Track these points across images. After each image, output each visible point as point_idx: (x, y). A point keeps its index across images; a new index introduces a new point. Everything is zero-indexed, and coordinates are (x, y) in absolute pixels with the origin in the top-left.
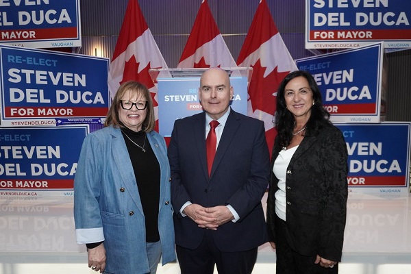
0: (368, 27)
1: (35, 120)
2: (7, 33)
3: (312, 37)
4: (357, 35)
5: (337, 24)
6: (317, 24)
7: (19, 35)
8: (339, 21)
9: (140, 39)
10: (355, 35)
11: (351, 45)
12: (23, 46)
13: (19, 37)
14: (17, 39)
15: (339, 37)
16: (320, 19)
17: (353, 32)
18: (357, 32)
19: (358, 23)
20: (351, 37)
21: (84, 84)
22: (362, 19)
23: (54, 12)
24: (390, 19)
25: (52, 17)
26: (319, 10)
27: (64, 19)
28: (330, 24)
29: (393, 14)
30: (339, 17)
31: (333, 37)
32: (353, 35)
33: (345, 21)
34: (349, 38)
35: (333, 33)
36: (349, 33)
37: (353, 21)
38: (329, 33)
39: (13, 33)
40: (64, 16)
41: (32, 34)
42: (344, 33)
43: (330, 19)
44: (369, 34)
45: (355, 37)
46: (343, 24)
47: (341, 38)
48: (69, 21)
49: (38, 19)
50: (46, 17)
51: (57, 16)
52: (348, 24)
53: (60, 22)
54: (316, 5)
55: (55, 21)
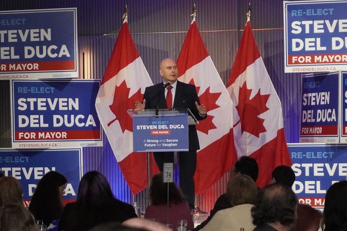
0: (344, 51)
1: (36, 143)
2: (14, 65)
3: (290, 62)
4: (333, 59)
5: (313, 49)
6: (294, 49)
7: (24, 67)
8: (315, 46)
10: (331, 58)
11: (327, 68)
12: (27, 77)
13: (24, 69)
14: (23, 70)
15: (316, 61)
16: (298, 45)
17: (330, 56)
18: (333, 56)
19: (334, 47)
20: (328, 61)
21: (77, 108)
22: (338, 43)
23: (55, 47)
25: (53, 51)
26: (296, 36)
27: (64, 54)
28: (307, 49)
30: (315, 42)
31: (310, 62)
32: (329, 59)
33: (322, 46)
34: (325, 62)
35: (310, 58)
36: (325, 57)
37: (329, 45)
38: (307, 57)
39: (19, 65)
40: (64, 51)
41: (36, 66)
42: (320, 57)
43: (307, 44)
44: (345, 58)
45: (331, 61)
46: (319, 48)
47: (318, 62)
48: (68, 55)
49: (41, 53)
50: (48, 52)
51: (58, 51)
52: (324, 48)
53: (60, 56)
54: (293, 32)
55: (56, 55)
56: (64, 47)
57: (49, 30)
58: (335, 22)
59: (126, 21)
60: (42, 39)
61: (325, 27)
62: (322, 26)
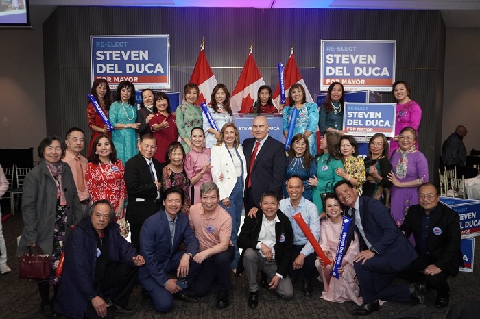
0: (362, 77)
3: (325, 83)
5: (341, 75)
6: (328, 74)
8: (343, 73)
9: (207, 82)
10: (354, 82)
11: (351, 89)
16: (330, 71)
18: (355, 80)
19: (356, 74)
20: (351, 84)
22: (358, 71)
23: (151, 65)
24: (377, 72)
25: (150, 68)
26: (330, 65)
27: (159, 70)
28: (337, 74)
29: (379, 69)
30: (343, 70)
32: (352, 82)
33: (347, 73)
34: (349, 84)
36: (350, 80)
37: (352, 72)
40: (159, 68)
41: (136, 79)
42: (346, 80)
43: (337, 71)
44: (363, 82)
46: (345, 74)
48: (162, 71)
49: (140, 69)
50: (145, 68)
51: (154, 68)
52: (349, 75)
53: (156, 72)
54: (327, 62)
55: (152, 71)
56: (159, 65)
57: (147, 52)
58: (357, 56)
59: (203, 48)
60: (141, 58)
61: (350, 60)
62: (348, 59)
